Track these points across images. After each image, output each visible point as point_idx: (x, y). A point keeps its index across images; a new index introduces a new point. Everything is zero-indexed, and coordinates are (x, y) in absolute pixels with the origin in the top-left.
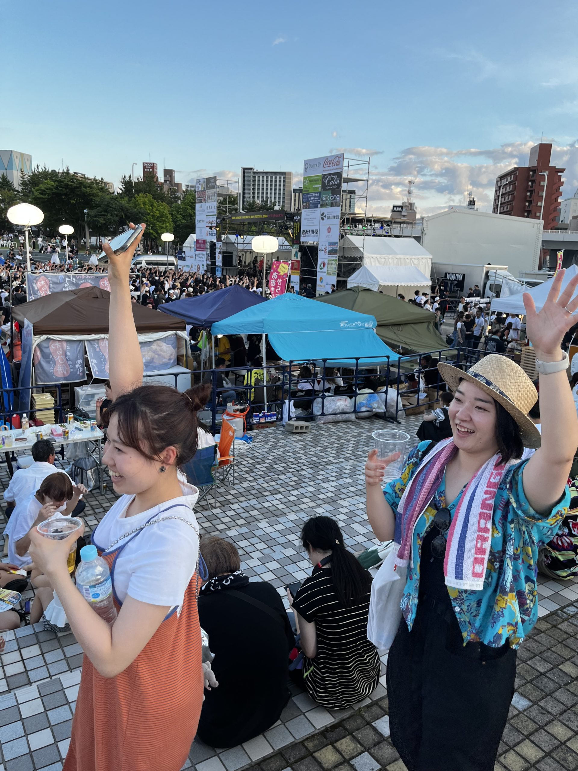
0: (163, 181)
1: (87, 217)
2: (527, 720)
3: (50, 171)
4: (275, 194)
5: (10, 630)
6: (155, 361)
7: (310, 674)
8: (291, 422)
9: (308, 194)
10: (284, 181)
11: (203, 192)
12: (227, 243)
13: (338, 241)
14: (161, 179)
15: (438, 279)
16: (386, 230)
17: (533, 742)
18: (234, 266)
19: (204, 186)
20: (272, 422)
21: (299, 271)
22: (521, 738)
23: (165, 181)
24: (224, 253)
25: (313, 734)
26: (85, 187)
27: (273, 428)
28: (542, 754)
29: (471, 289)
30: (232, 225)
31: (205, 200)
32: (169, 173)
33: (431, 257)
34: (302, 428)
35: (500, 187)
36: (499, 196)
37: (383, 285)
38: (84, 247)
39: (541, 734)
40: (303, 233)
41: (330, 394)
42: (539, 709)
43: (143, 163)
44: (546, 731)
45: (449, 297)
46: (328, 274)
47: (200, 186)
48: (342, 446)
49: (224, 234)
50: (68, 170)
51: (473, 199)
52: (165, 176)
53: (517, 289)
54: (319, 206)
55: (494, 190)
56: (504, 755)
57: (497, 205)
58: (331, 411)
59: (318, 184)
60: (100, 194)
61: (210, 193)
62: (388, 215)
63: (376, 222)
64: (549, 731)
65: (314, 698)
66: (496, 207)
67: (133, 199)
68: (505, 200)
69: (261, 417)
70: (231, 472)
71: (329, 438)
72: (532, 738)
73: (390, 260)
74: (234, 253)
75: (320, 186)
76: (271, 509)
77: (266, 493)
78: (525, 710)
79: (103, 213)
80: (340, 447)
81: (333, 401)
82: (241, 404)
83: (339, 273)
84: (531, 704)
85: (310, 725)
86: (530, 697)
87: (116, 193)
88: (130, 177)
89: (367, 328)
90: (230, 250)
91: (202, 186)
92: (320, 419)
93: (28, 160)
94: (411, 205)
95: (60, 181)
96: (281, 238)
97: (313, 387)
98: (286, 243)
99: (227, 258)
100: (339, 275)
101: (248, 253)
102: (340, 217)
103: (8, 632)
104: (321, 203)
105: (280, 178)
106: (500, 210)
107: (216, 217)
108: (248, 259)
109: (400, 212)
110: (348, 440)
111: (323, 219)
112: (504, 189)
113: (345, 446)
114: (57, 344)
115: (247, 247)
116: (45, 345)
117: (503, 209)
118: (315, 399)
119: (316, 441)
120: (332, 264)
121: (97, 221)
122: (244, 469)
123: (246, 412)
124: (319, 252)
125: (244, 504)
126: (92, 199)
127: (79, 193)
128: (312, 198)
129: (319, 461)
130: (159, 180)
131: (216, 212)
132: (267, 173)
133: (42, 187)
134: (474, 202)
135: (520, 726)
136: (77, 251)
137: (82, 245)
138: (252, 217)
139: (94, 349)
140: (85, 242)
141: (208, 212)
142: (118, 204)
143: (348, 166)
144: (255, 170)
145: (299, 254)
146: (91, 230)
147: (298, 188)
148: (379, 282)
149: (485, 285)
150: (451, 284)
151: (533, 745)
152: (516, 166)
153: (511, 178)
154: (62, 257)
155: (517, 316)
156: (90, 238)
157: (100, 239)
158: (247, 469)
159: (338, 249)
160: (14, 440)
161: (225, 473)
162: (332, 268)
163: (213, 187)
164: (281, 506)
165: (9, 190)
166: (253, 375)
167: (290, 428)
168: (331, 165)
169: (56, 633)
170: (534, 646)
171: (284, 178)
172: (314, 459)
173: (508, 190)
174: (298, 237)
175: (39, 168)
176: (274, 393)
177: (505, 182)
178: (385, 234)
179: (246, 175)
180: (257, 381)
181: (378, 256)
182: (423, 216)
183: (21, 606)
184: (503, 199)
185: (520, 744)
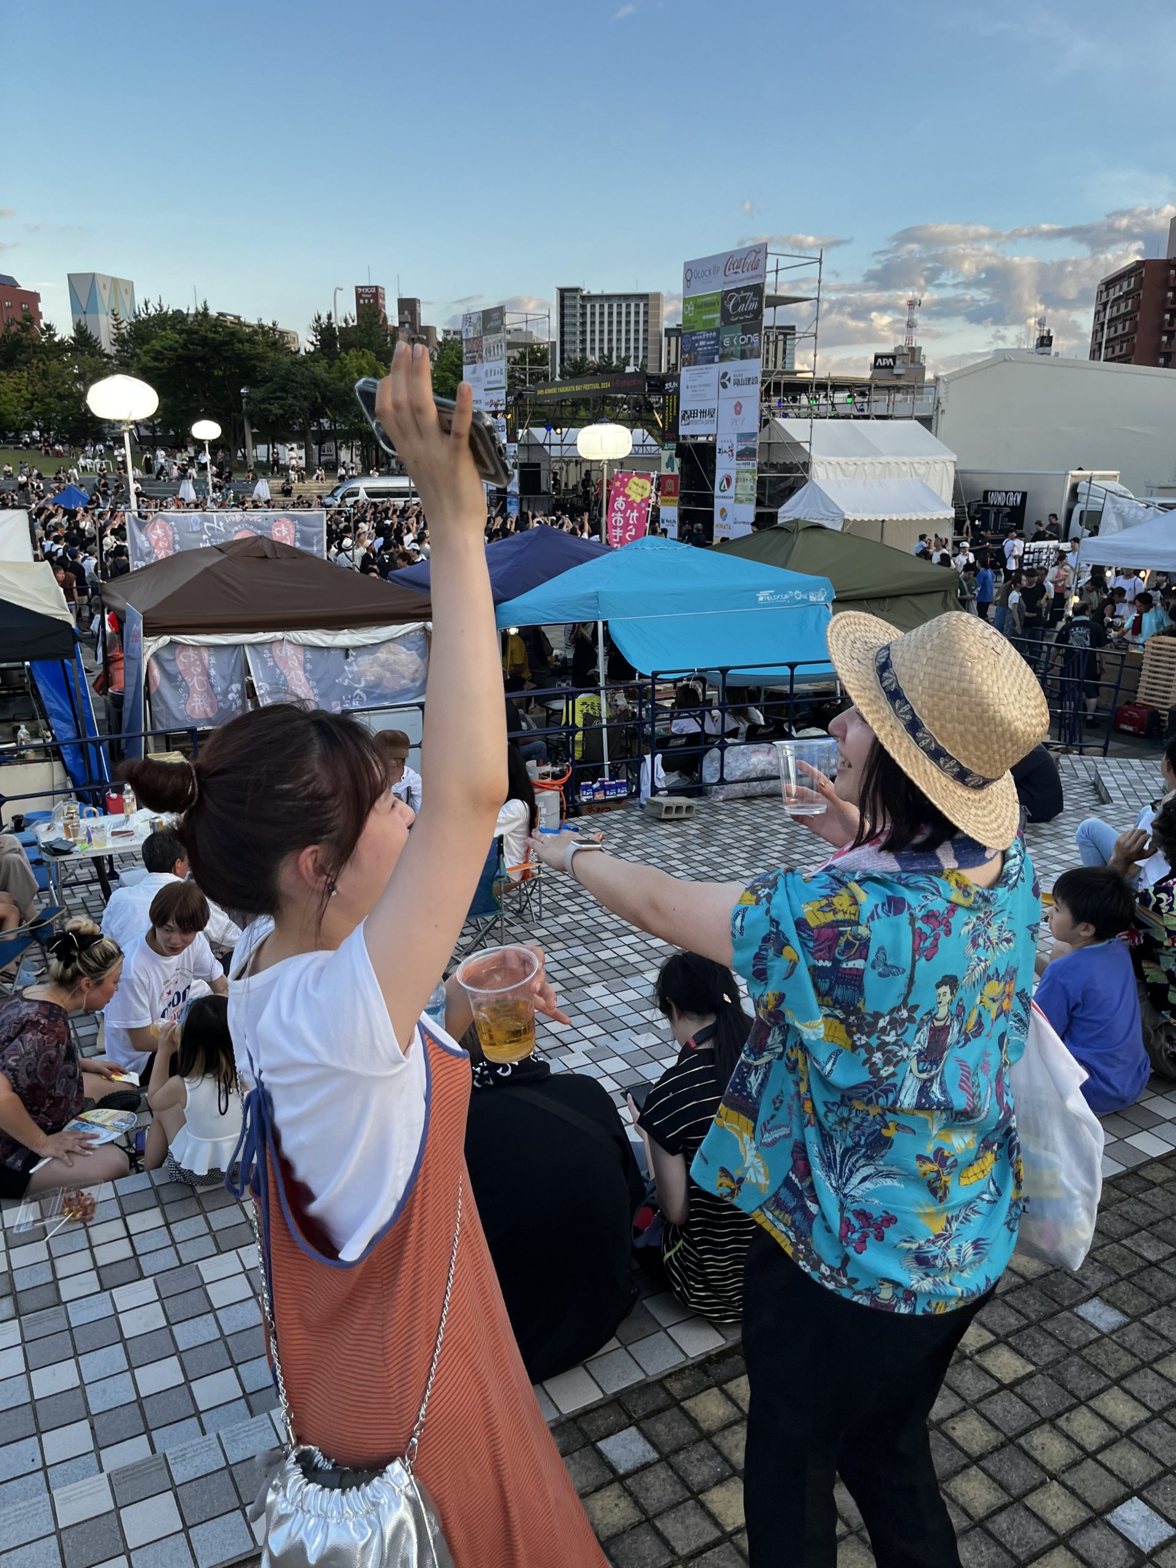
0: (397, 324)
1: (247, 403)
2: (1117, 1351)
3: (170, 312)
4: (628, 340)
5: (106, 1181)
6: (385, 683)
7: (675, 1254)
8: (656, 799)
9: (694, 334)
10: (646, 313)
11: (478, 340)
12: (528, 446)
13: (757, 430)
14: (393, 320)
15: (969, 507)
16: (858, 405)
17: (1127, 1392)
18: (545, 493)
19: (479, 327)
20: (619, 800)
21: (677, 498)
22: (1103, 1384)
23: (402, 323)
24: (522, 465)
25: (682, 1366)
26: (240, 341)
27: (621, 812)
28: (1144, 1414)
29: (1039, 523)
30: (538, 409)
31: (481, 357)
32: (408, 306)
33: (955, 458)
34: (679, 809)
35: (1105, 304)
36: (1103, 324)
37: (851, 519)
38: (243, 466)
39: (1146, 1377)
40: (683, 418)
41: (736, 741)
42: (1143, 1331)
43: (357, 288)
44: (1157, 1372)
45: (992, 541)
46: (738, 500)
47: (471, 329)
48: (760, 843)
49: (522, 427)
50: (206, 309)
51: (1049, 332)
52: (401, 312)
53: (1136, 516)
54: (717, 358)
55: (1092, 311)
56: (1067, 1415)
57: (1100, 344)
58: (737, 775)
59: (714, 312)
60: (271, 354)
61: (490, 341)
62: (866, 374)
63: (838, 387)
64: (1162, 1371)
65: (685, 1301)
66: (1097, 347)
67: (337, 363)
68: (1116, 331)
69: (597, 790)
70: (535, 896)
71: (735, 829)
72: (1127, 1384)
73: (866, 467)
74: (544, 466)
75: (719, 315)
76: (613, 963)
77: (603, 935)
78: (1113, 1332)
79: (278, 394)
80: (758, 846)
81: (743, 754)
82: (554, 764)
83: (761, 497)
84: (1128, 1320)
85: (677, 1350)
86: (1125, 1307)
87: (303, 352)
88: (329, 317)
89: (813, 604)
90: (534, 460)
91: (475, 328)
92: (716, 793)
93: (126, 292)
94: (913, 353)
95: (190, 332)
96: (639, 431)
97: (702, 726)
98: (651, 440)
99: (530, 476)
100: (759, 503)
101: (572, 465)
102: (760, 379)
103: (103, 1185)
104: (721, 351)
105: (637, 306)
106: (1106, 354)
107: (504, 391)
108: (573, 477)
109: (891, 367)
110: (773, 833)
111: (725, 386)
112: (1115, 308)
113: (766, 844)
114: (191, 653)
115: (568, 452)
116: (166, 655)
117: (1113, 352)
118: (707, 751)
119: (707, 835)
120: (744, 480)
121: (266, 410)
122: (563, 891)
123: (565, 779)
124: (718, 455)
125: (560, 955)
126: (255, 366)
127: (228, 354)
128: (702, 343)
129: (712, 874)
130: (390, 323)
131: (504, 381)
132: (609, 297)
133: (156, 344)
134: (1050, 339)
135: (1102, 1359)
136: (230, 474)
137: (239, 462)
138: (578, 388)
139: (264, 661)
140: (244, 456)
141: (489, 383)
142: (307, 373)
143: (777, 271)
144: (585, 293)
145: (677, 462)
146: (255, 430)
147: (674, 326)
148: (843, 514)
149: (1070, 513)
150: (997, 514)
151: (1127, 1397)
152: (1139, 258)
153: (1129, 285)
154: (200, 489)
155: (1137, 572)
156: (255, 447)
157: (274, 447)
158: (568, 890)
159: (757, 447)
160: (109, 834)
161: (524, 898)
162: (744, 488)
163: (497, 330)
164: (634, 958)
165: (92, 355)
166: (578, 707)
167: (653, 811)
168: (740, 270)
169: (192, 1188)
170: (1137, 1211)
171: (646, 305)
172: (704, 869)
173: (1122, 310)
174: (674, 426)
175: (150, 306)
176: (624, 744)
177: (1116, 292)
178: (857, 413)
179: (566, 302)
180: (587, 718)
181: (842, 460)
182: (940, 374)
183: (128, 1141)
184: (1113, 329)
185: (1102, 1396)
